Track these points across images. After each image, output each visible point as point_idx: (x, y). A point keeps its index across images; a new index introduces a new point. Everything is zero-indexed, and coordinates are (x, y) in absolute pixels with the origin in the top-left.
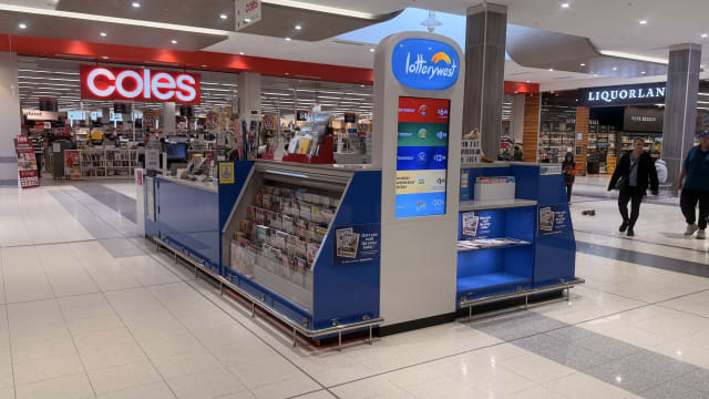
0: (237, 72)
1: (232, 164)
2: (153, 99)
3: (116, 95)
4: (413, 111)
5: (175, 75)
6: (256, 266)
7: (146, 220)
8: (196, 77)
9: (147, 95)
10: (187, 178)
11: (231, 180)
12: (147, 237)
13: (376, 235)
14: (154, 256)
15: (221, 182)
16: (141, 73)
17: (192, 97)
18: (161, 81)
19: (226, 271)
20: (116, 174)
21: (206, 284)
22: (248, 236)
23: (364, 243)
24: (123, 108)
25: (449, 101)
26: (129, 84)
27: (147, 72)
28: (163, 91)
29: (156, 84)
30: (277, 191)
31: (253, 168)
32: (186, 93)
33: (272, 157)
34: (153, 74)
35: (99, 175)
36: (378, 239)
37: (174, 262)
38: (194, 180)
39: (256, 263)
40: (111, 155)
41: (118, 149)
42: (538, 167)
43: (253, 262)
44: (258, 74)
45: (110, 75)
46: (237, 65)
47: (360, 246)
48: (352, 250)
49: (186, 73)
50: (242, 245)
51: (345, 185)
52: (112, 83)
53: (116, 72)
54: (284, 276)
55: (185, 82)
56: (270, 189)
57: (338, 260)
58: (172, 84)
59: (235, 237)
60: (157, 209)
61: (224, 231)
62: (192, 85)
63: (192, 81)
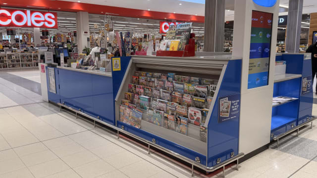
0: (76, 11)
1: (119, 59)
2: (33, 26)
3: (12, 24)
4: (257, 20)
5: (44, 14)
6: (143, 121)
7: (49, 92)
8: (55, 14)
9: (29, 24)
10: (81, 68)
11: (119, 69)
12: (49, 102)
13: (238, 101)
14: (60, 113)
15: (114, 70)
16: (25, 12)
17: (53, 25)
18: (37, 16)
19: (119, 124)
20: (13, 67)
21: (103, 131)
22: (132, 102)
23: (233, 107)
24: (11, 32)
25: (272, 14)
26: (19, 19)
27: (28, 12)
28: (38, 22)
29: (34, 19)
30: (150, 74)
31: (131, 61)
32: (50, 23)
33: (145, 54)
34: (32, 13)
35: (4, 67)
36: (239, 103)
37: (76, 118)
38: (86, 69)
39: (142, 118)
40: (10, 56)
41: (13, 53)
42: (303, 55)
43: (140, 118)
44: (87, 13)
45: (8, 14)
46: (75, 7)
47: (231, 109)
48: (227, 112)
49: (49, 12)
50: (129, 107)
51: (221, 70)
52: (10, 18)
53: (11, 12)
54: (169, 128)
55: (49, 17)
56: (143, 73)
57: (221, 119)
58: (42, 18)
59: (123, 103)
60: (58, 86)
61: (116, 99)
62: (53, 19)
63: (53, 16)
